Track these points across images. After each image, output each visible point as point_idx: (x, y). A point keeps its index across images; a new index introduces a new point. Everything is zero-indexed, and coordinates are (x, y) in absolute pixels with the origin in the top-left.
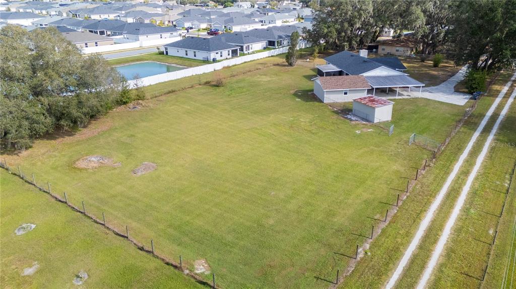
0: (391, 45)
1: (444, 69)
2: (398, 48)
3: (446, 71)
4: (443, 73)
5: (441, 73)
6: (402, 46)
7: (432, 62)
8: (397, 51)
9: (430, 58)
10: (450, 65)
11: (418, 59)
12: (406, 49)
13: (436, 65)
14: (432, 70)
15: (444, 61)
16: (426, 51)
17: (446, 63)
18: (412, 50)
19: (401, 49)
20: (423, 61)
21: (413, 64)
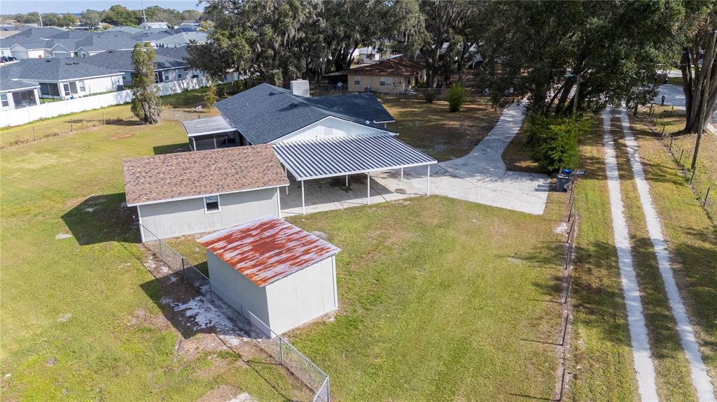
0: (369, 75)
1: (470, 114)
2: (382, 79)
3: (476, 118)
4: (470, 124)
5: (467, 123)
6: (391, 74)
7: (446, 103)
8: (382, 84)
9: (442, 96)
10: (481, 107)
11: (421, 98)
12: (397, 80)
13: (454, 108)
14: (449, 119)
15: (468, 99)
16: (433, 83)
17: (473, 102)
18: (409, 83)
19: (389, 80)
20: (429, 100)
21: (411, 108)
